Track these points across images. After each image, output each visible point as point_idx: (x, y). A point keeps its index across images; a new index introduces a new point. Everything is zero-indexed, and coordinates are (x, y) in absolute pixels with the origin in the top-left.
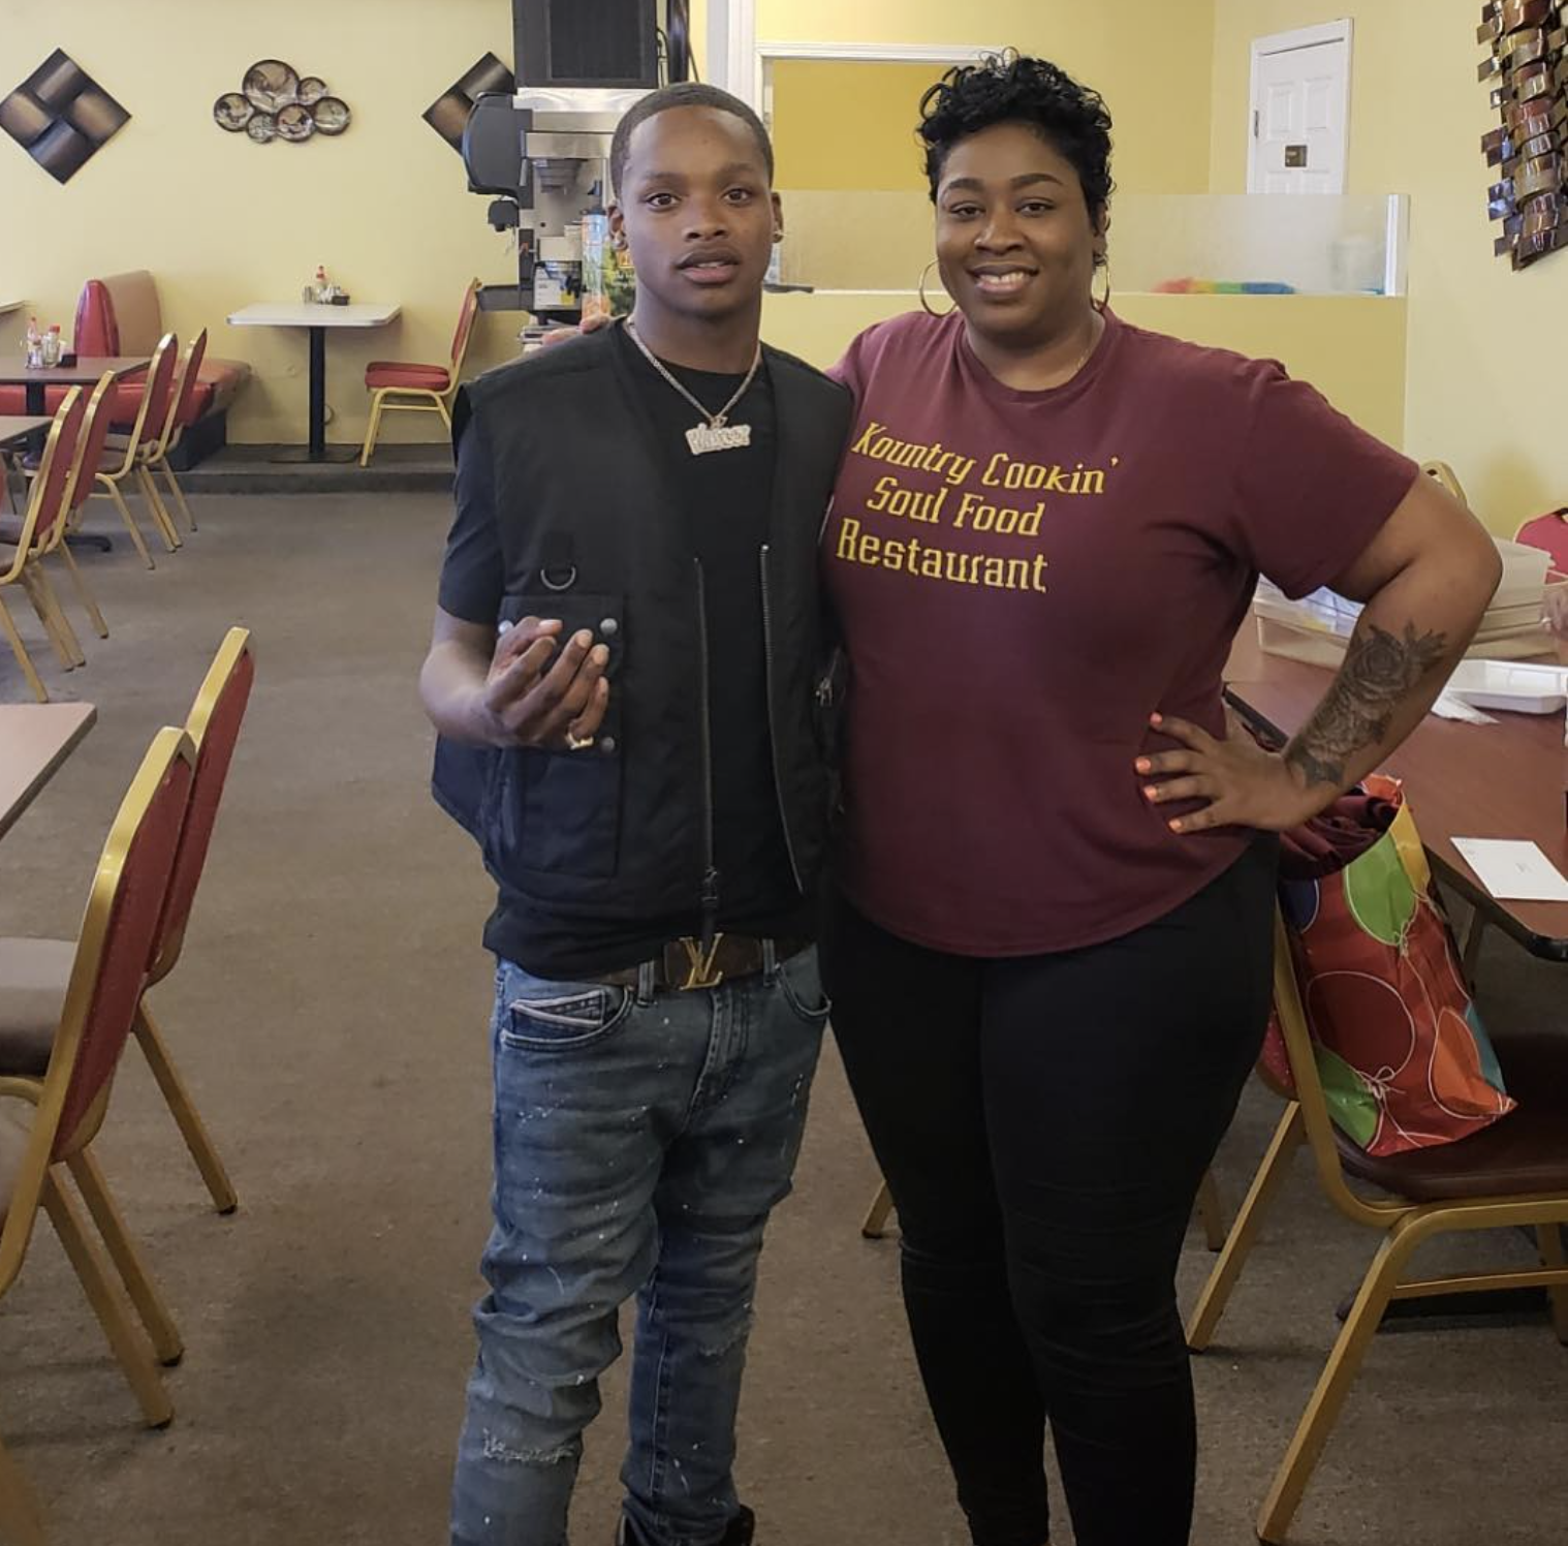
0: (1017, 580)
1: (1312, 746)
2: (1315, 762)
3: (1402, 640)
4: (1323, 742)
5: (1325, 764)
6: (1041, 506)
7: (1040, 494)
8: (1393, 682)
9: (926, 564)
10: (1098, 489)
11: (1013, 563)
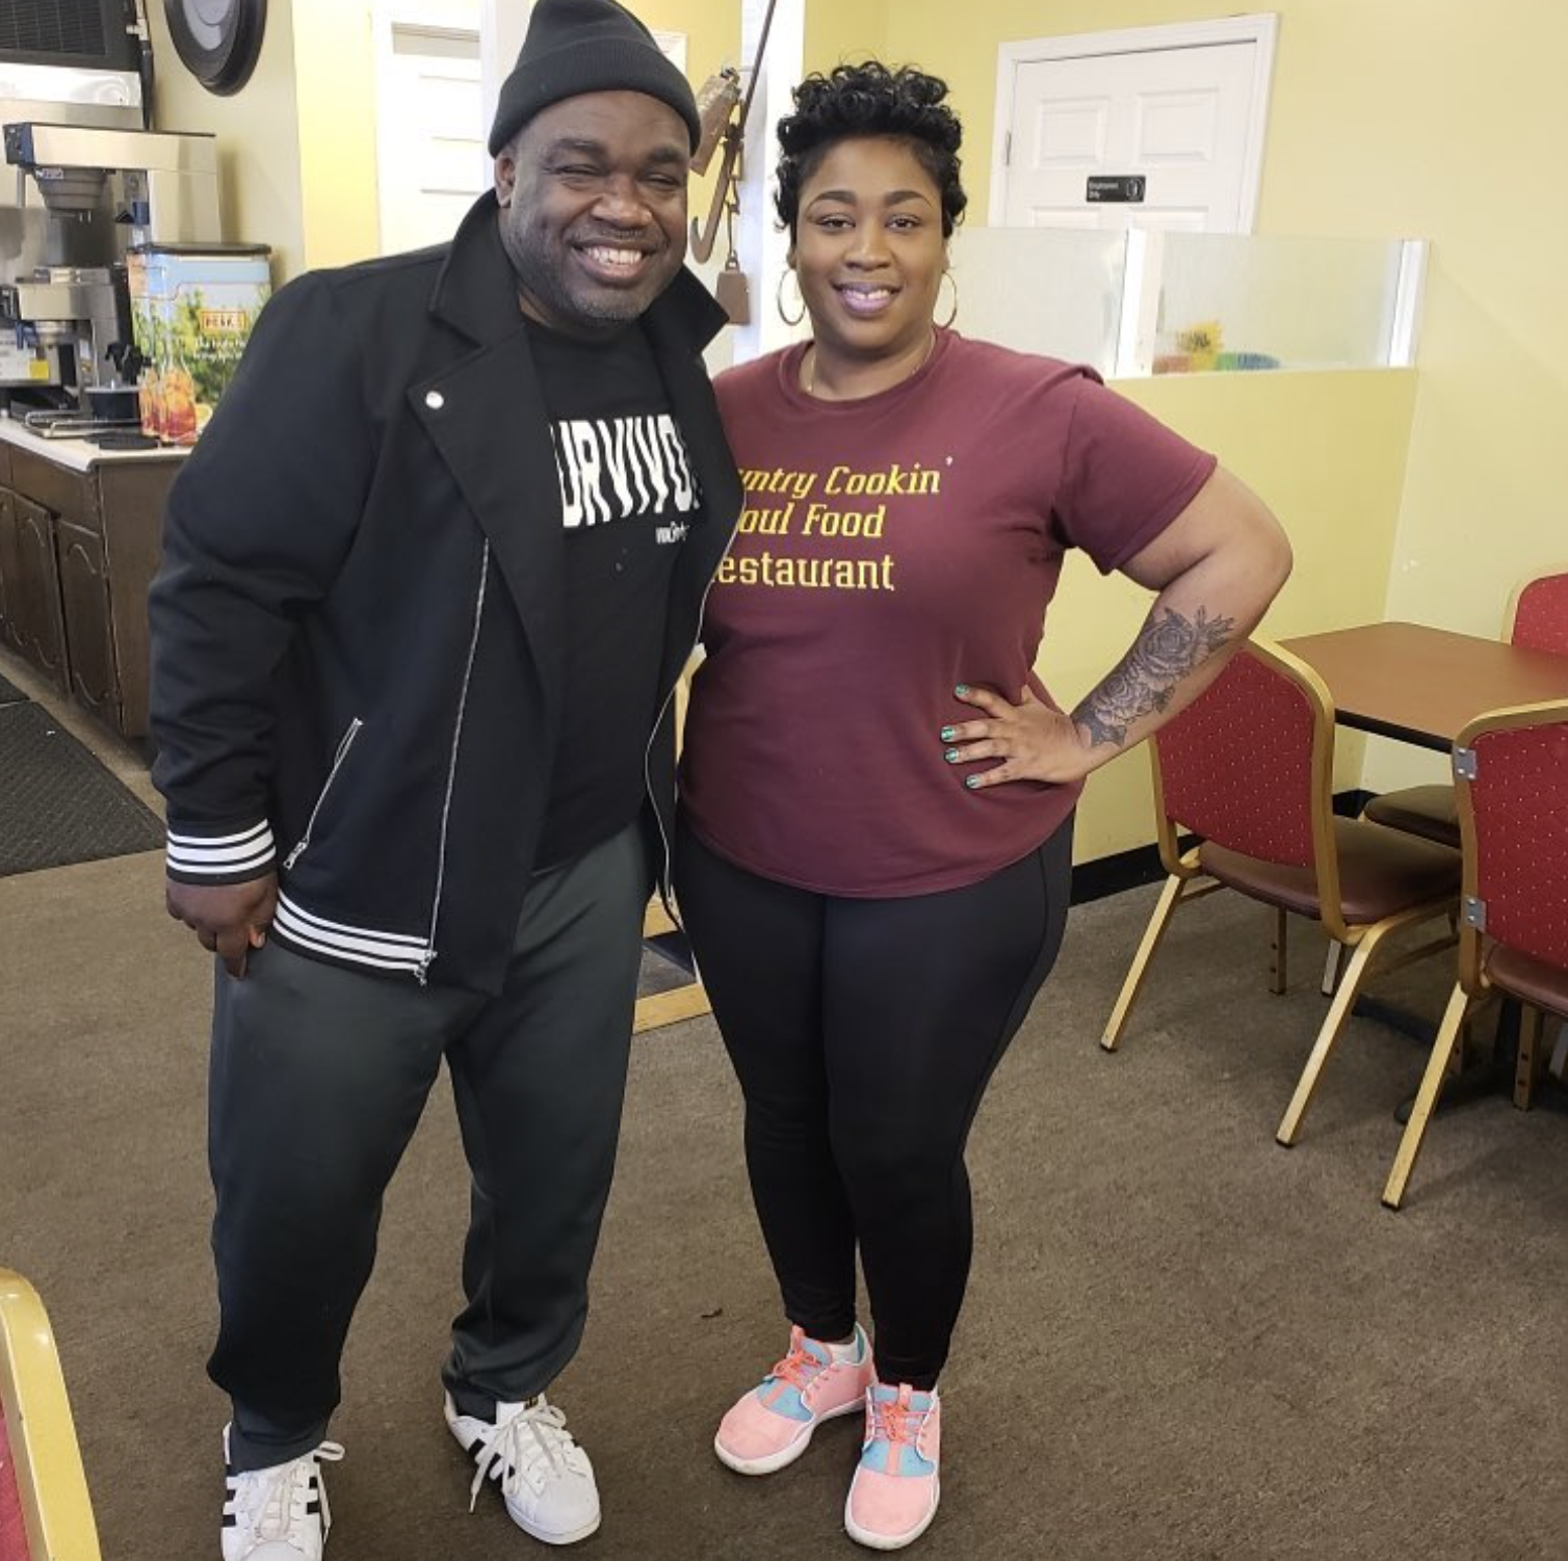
0: (868, 580)
1: (1099, 711)
2: (1101, 724)
3: (1192, 621)
4: (1111, 708)
5: (1111, 727)
6: (882, 509)
7: (882, 498)
8: (1179, 660)
9: (779, 574)
10: (935, 489)
11: (862, 565)
